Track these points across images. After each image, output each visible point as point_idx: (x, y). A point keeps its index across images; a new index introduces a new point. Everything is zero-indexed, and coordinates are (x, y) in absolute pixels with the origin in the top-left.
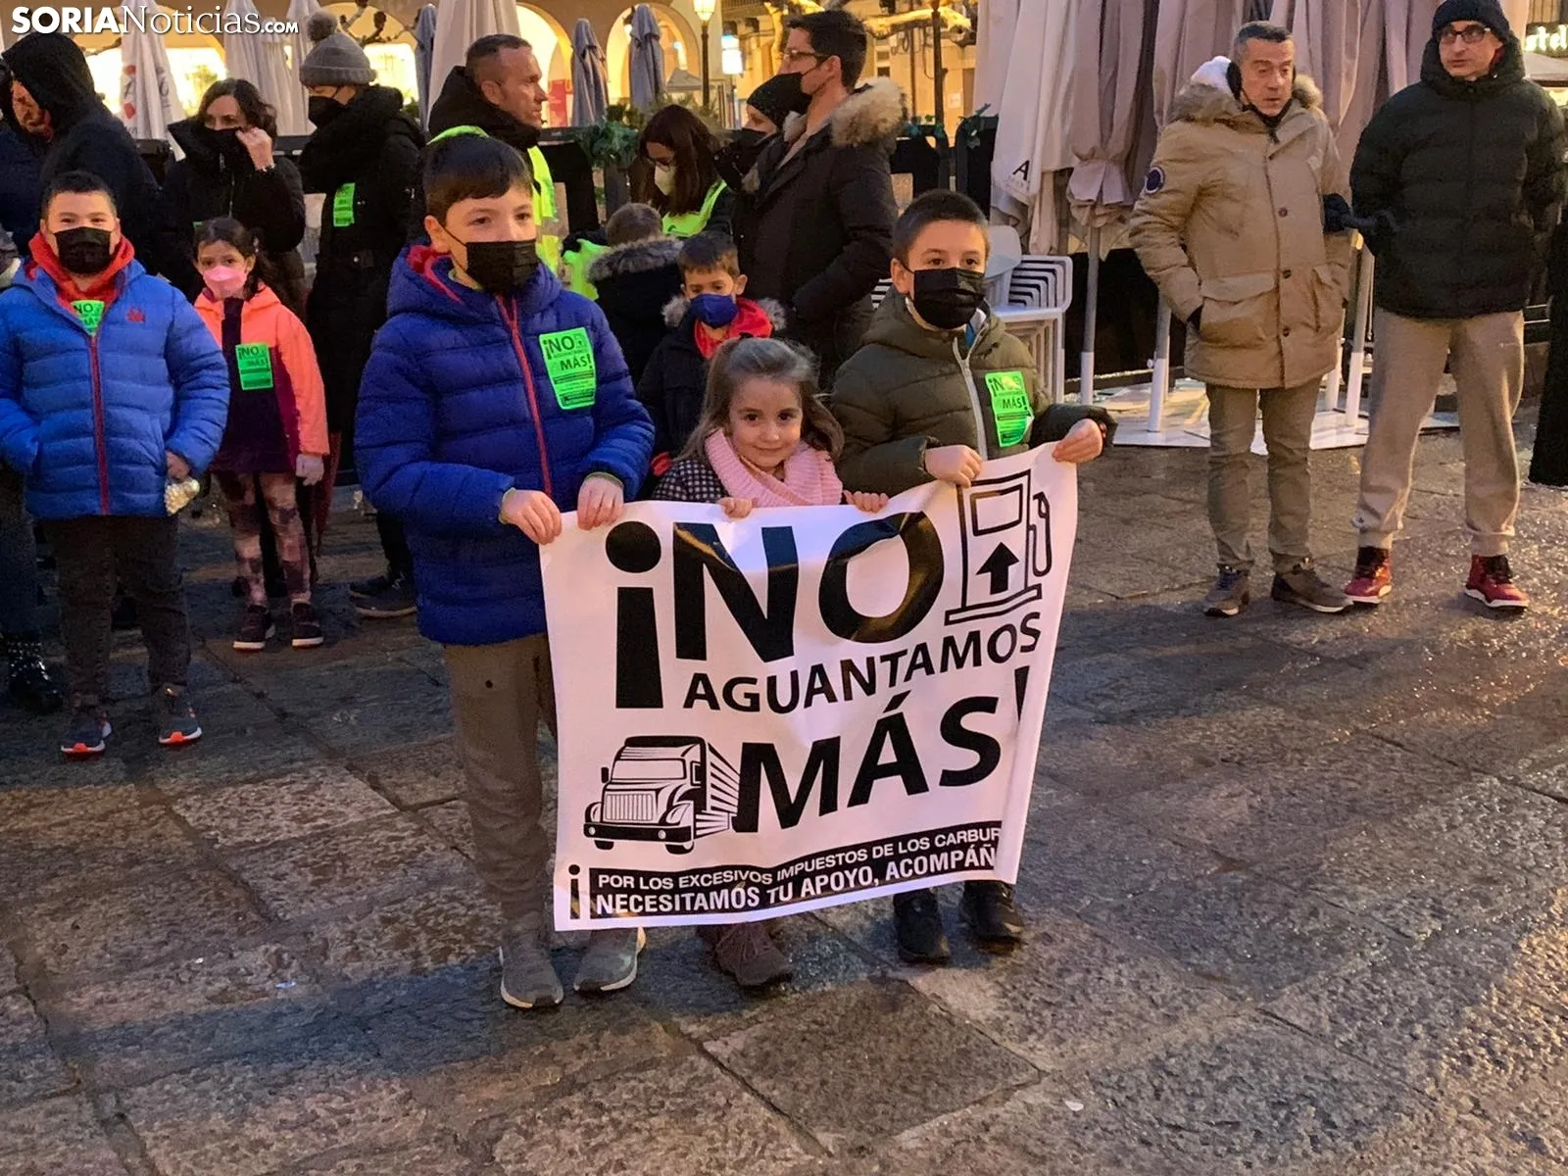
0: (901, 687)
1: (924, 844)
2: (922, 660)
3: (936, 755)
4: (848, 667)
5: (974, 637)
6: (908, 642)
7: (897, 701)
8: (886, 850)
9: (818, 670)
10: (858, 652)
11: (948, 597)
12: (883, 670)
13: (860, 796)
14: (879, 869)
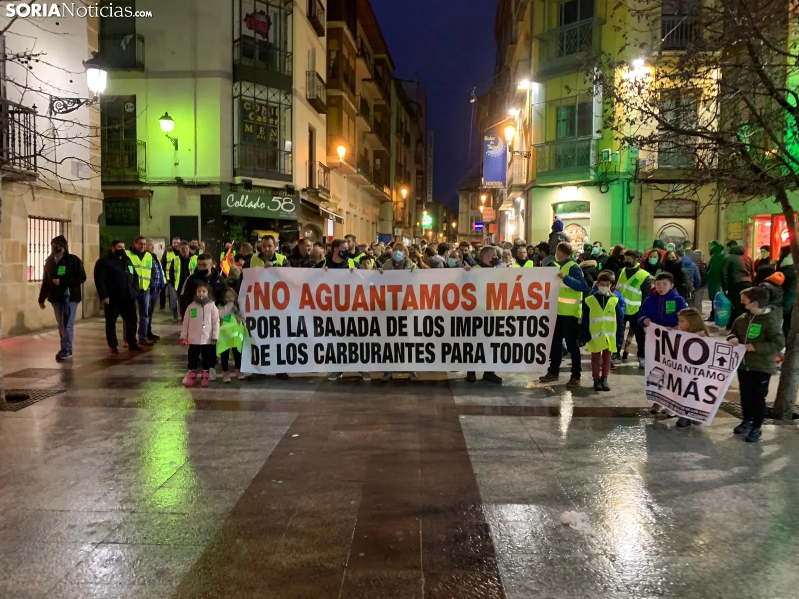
0: (696, 376)
1: (697, 412)
2: (702, 372)
3: (702, 395)
4: (686, 367)
5: (714, 373)
6: (700, 367)
7: (695, 379)
8: (689, 410)
9: (680, 365)
10: (689, 365)
11: (709, 361)
12: (693, 370)
13: (685, 396)
14: (687, 412)
